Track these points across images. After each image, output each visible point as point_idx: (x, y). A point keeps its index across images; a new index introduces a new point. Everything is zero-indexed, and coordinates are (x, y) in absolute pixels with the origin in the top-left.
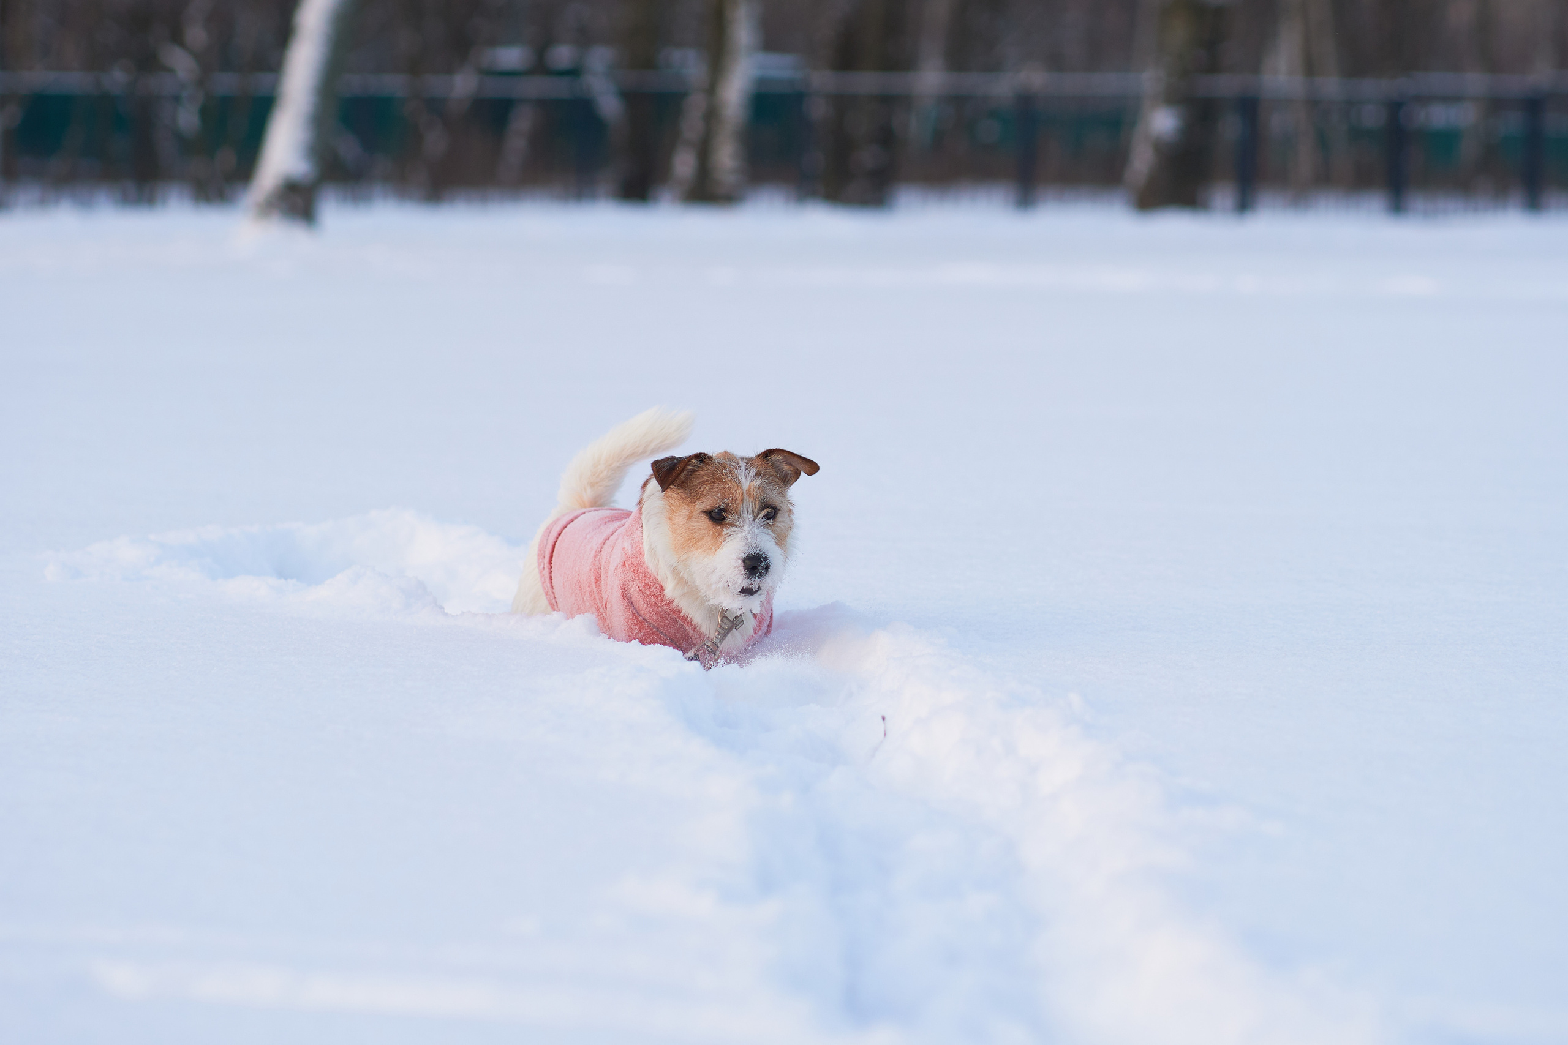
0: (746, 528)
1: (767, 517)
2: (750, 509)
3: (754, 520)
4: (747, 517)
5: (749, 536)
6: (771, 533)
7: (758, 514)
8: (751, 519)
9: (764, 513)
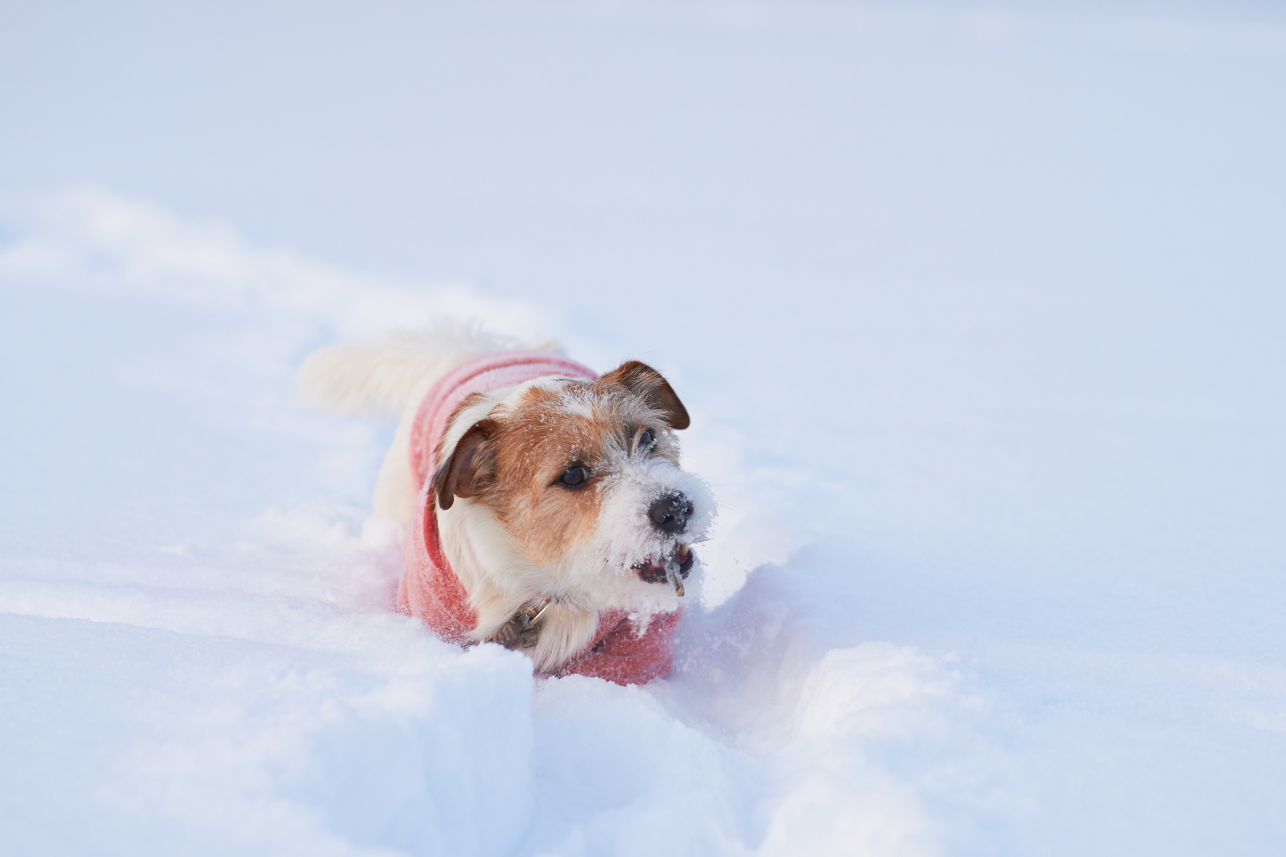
0: (627, 470)
1: (643, 442)
2: (615, 444)
3: (629, 455)
4: (617, 454)
5: (638, 479)
6: (664, 460)
7: (630, 445)
8: (625, 457)
9: (636, 439)
